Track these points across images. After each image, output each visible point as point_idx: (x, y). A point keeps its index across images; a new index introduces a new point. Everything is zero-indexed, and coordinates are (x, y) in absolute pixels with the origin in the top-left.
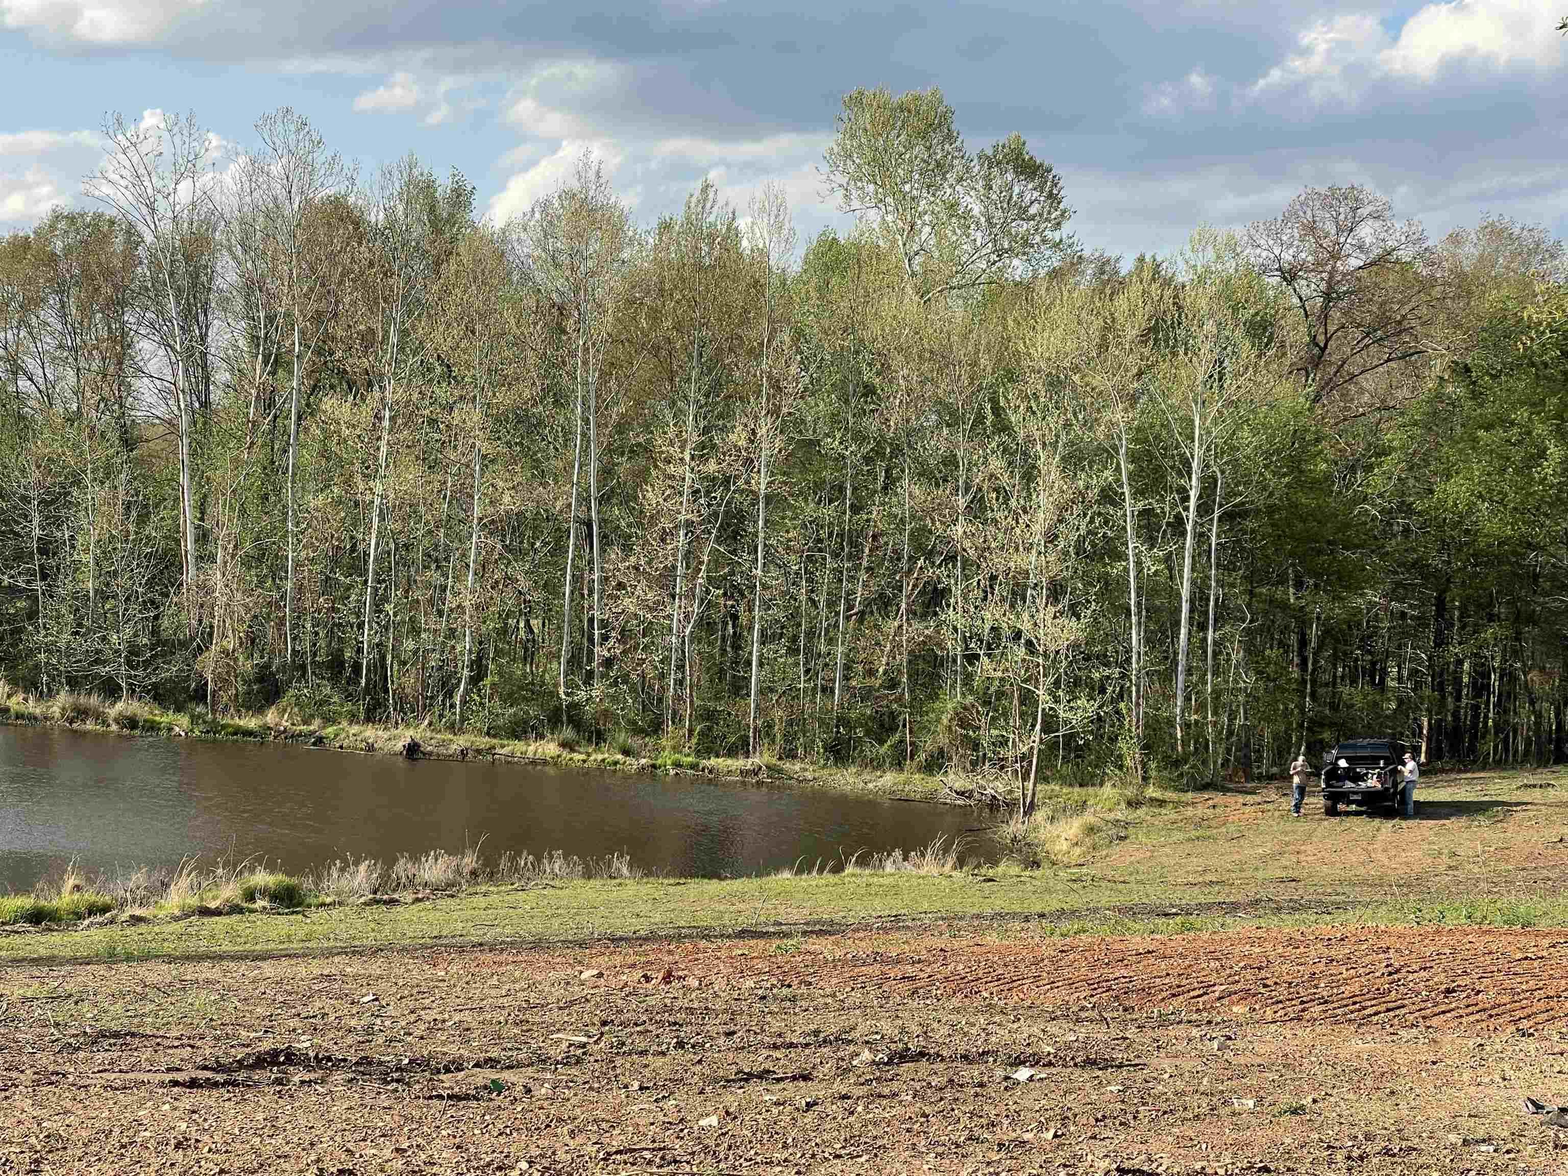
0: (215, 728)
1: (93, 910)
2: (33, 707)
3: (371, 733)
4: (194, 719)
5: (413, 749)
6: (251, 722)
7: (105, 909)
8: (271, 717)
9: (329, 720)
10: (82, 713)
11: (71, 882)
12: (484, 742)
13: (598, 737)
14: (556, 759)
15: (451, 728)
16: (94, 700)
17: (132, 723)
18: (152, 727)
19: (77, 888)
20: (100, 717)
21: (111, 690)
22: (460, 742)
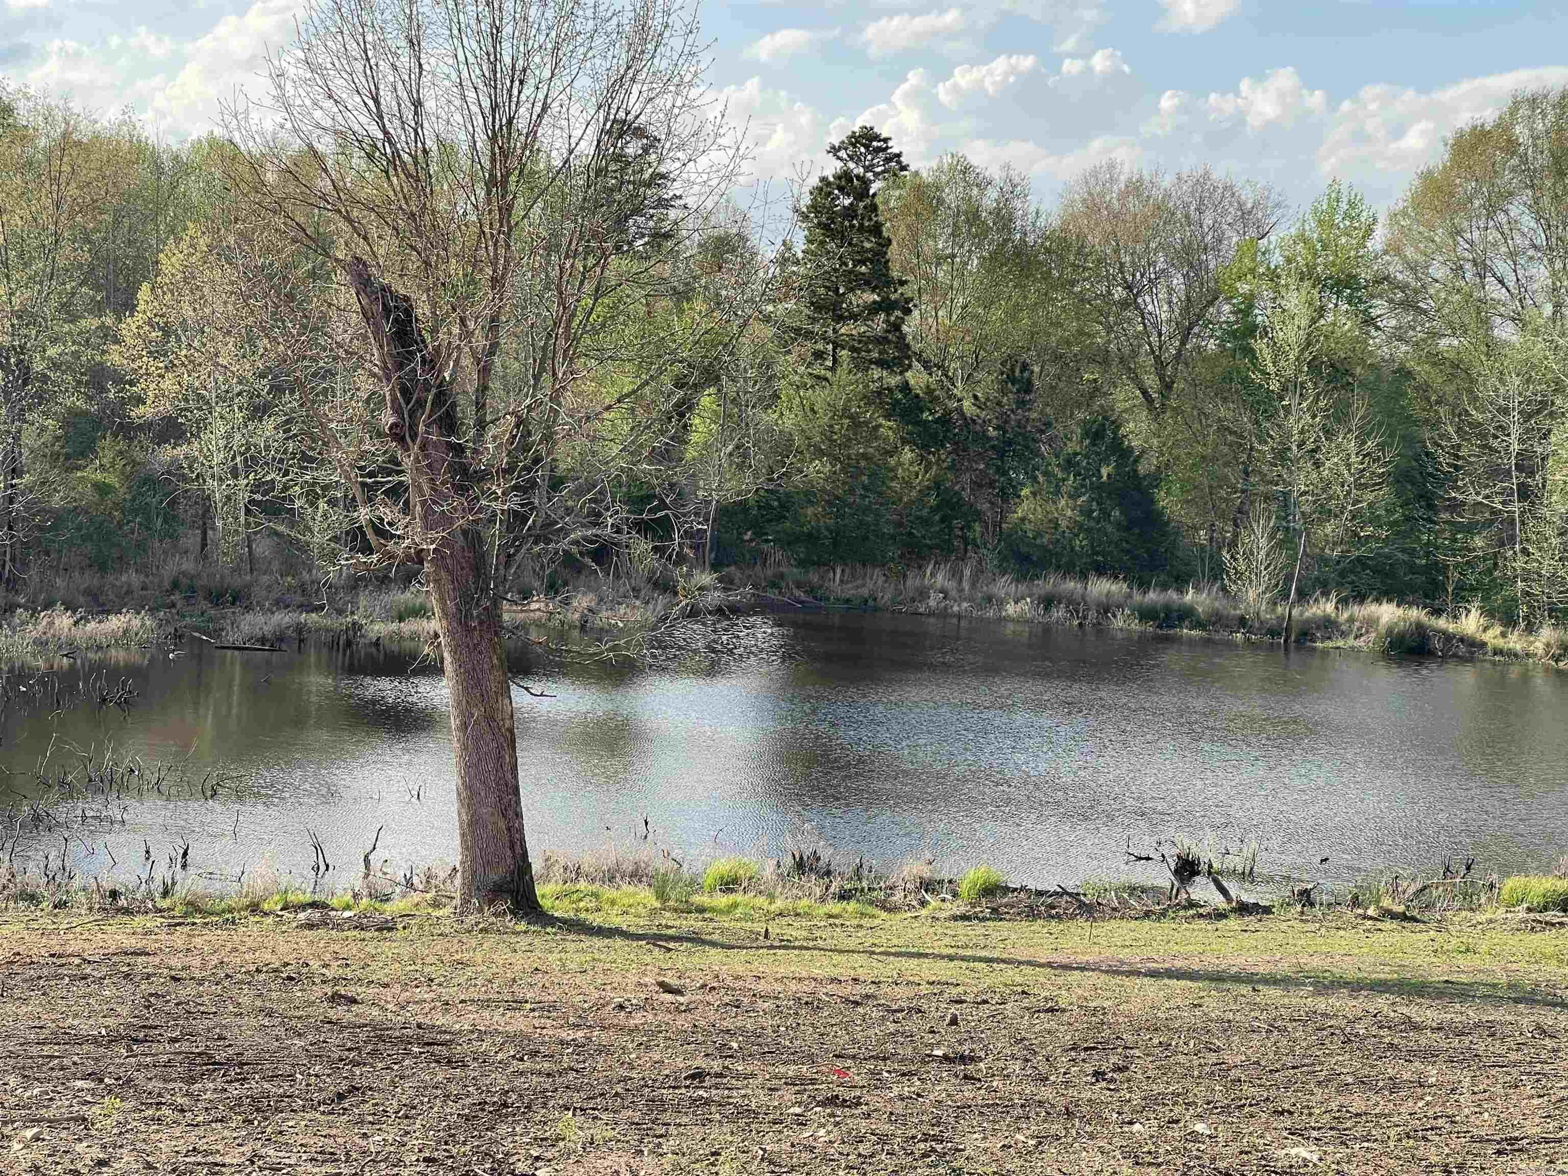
2: (1515, 642)
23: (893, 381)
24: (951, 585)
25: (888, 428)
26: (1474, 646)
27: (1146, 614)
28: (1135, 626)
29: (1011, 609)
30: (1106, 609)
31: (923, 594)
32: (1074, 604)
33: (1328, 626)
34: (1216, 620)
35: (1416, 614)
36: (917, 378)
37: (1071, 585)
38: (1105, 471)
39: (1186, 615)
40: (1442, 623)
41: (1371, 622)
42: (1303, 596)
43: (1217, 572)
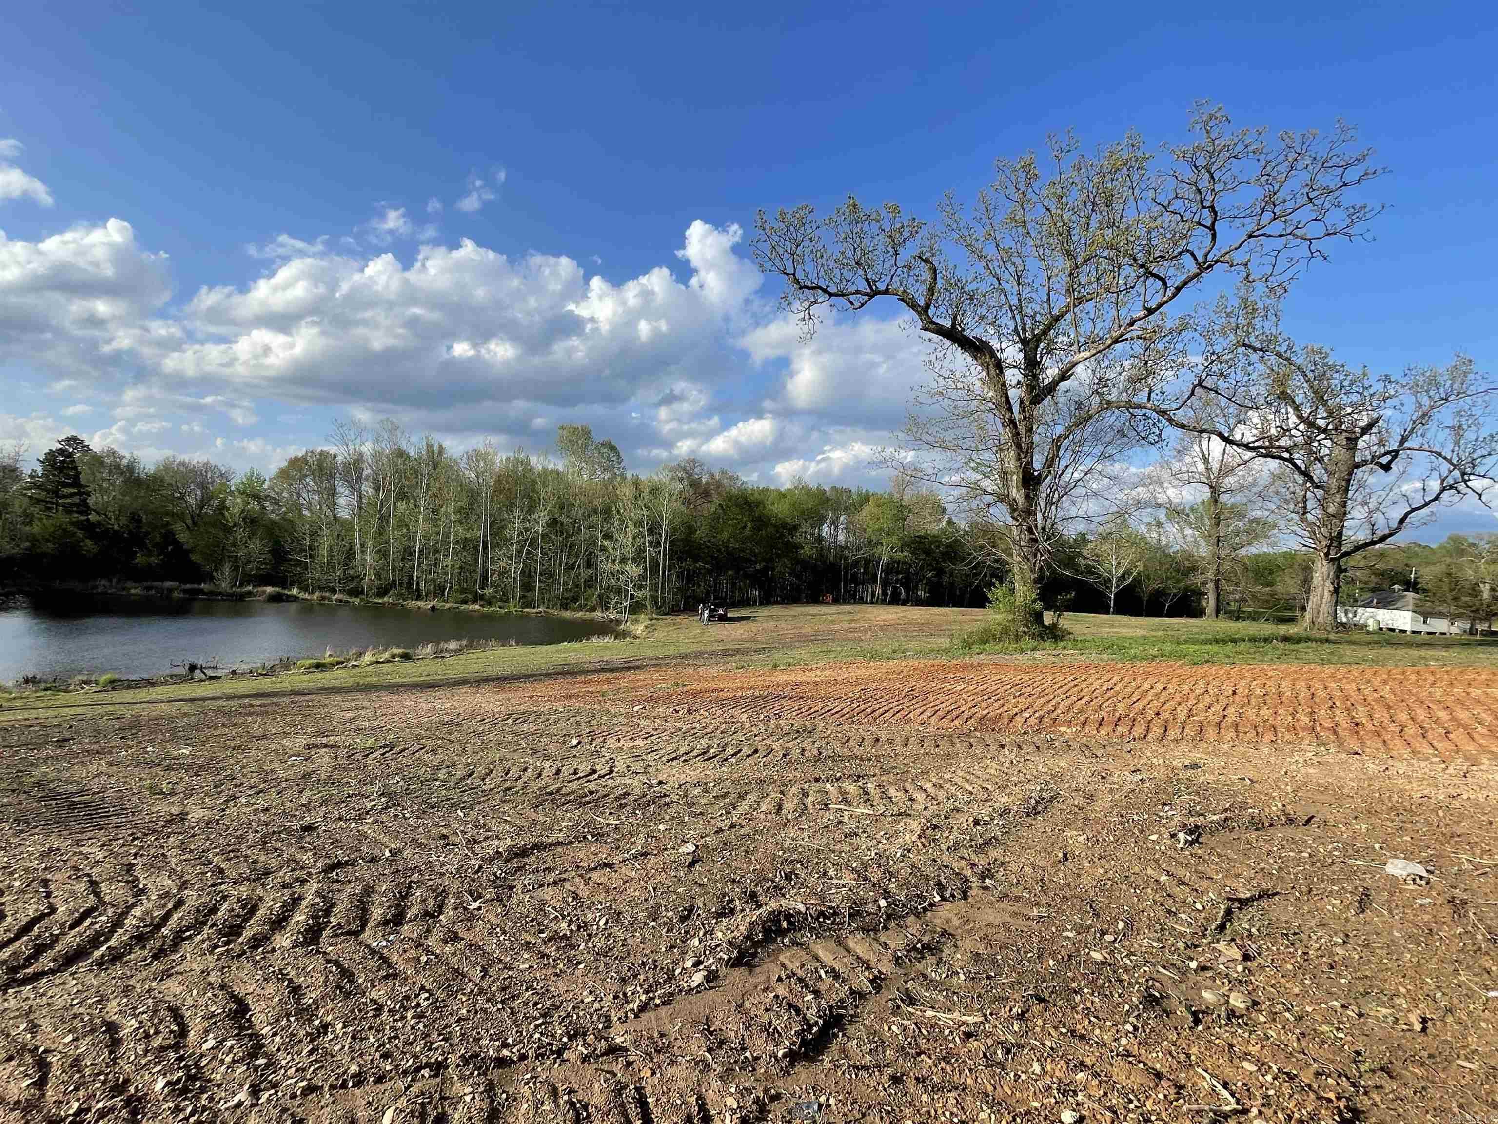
0: (368, 602)
1: (338, 663)
2: (307, 596)
3: (419, 603)
4: (362, 600)
5: (433, 608)
6: (380, 601)
7: (342, 663)
8: (386, 599)
9: (404, 600)
10: (323, 598)
11: (328, 653)
12: (455, 606)
13: (490, 604)
14: (478, 611)
15: (444, 601)
16: (327, 594)
17: (341, 601)
18: (348, 602)
19: (330, 655)
20: (330, 599)
21: (333, 591)
22: (448, 606)
23: (83, 518)
24: (107, 584)
25: (80, 534)
26: (295, 599)
27: (185, 591)
28: (182, 595)
29: (133, 591)
30: (170, 590)
31: (96, 587)
32: (159, 590)
33: (250, 593)
34: (211, 593)
35: (277, 589)
36: (93, 517)
37: (156, 584)
38: (170, 548)
39: (201, 592)
40: (286, 592)
41: (264, 592)
42: (241, 585)
43: (212, 578)
